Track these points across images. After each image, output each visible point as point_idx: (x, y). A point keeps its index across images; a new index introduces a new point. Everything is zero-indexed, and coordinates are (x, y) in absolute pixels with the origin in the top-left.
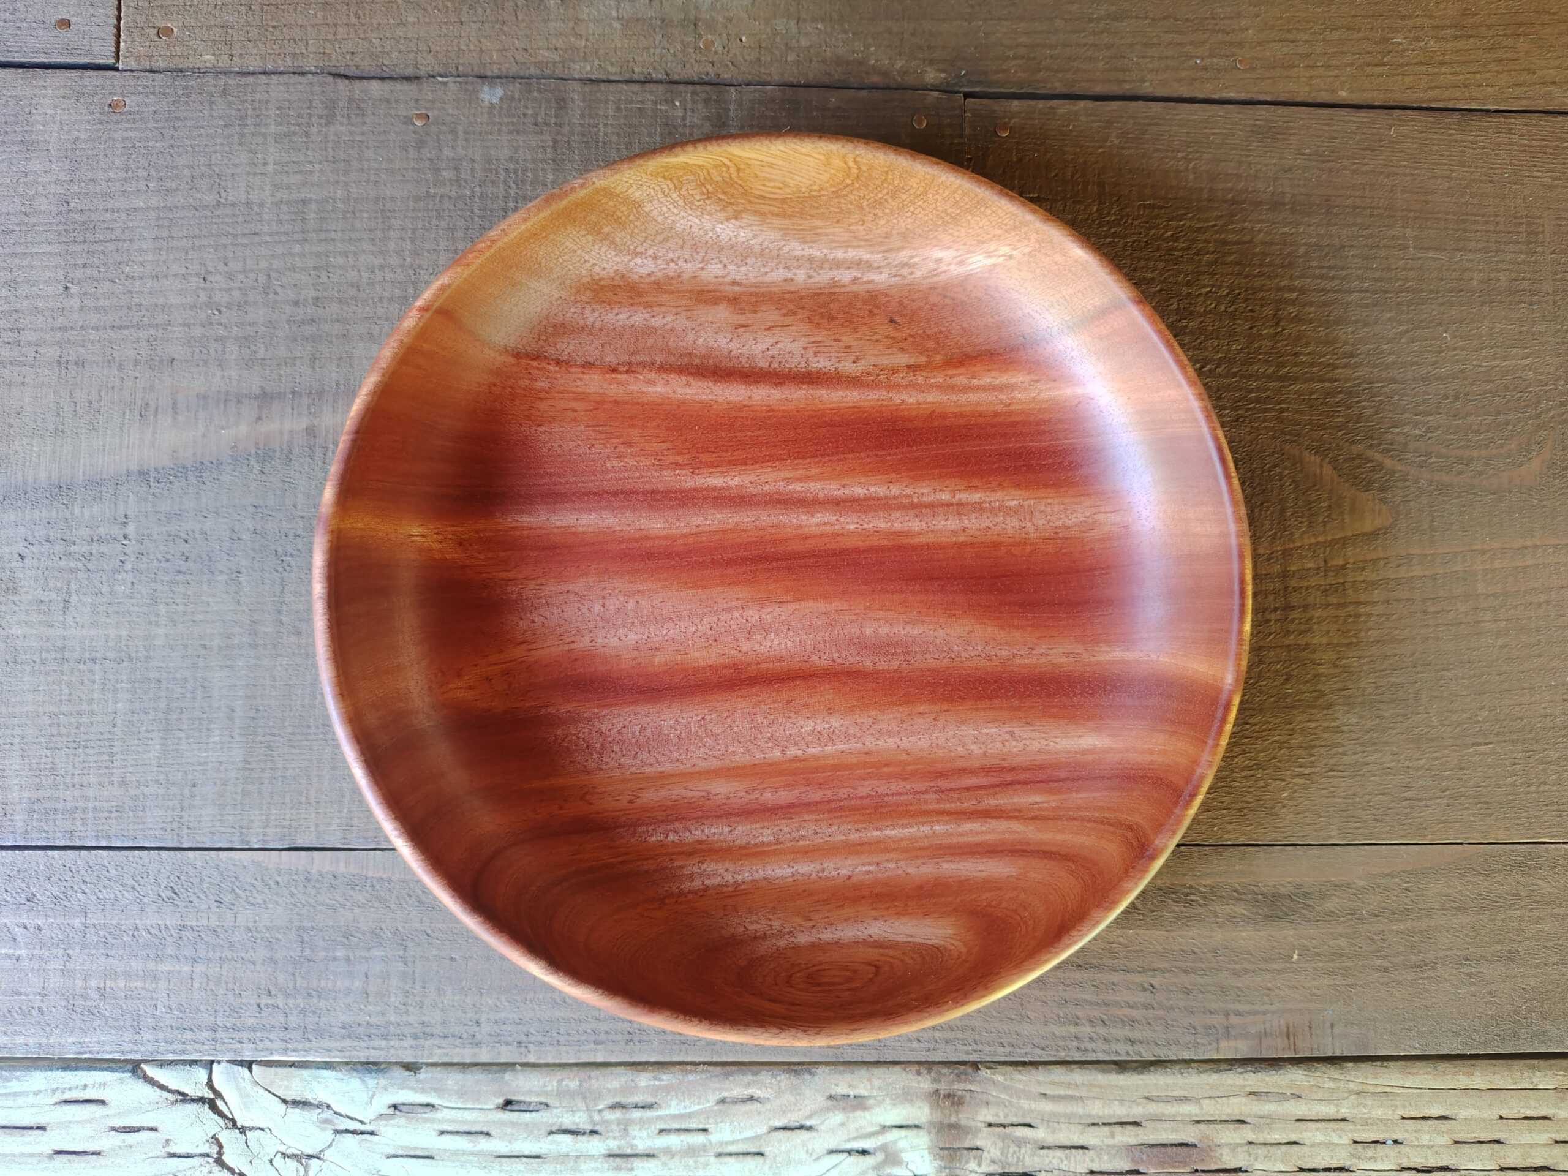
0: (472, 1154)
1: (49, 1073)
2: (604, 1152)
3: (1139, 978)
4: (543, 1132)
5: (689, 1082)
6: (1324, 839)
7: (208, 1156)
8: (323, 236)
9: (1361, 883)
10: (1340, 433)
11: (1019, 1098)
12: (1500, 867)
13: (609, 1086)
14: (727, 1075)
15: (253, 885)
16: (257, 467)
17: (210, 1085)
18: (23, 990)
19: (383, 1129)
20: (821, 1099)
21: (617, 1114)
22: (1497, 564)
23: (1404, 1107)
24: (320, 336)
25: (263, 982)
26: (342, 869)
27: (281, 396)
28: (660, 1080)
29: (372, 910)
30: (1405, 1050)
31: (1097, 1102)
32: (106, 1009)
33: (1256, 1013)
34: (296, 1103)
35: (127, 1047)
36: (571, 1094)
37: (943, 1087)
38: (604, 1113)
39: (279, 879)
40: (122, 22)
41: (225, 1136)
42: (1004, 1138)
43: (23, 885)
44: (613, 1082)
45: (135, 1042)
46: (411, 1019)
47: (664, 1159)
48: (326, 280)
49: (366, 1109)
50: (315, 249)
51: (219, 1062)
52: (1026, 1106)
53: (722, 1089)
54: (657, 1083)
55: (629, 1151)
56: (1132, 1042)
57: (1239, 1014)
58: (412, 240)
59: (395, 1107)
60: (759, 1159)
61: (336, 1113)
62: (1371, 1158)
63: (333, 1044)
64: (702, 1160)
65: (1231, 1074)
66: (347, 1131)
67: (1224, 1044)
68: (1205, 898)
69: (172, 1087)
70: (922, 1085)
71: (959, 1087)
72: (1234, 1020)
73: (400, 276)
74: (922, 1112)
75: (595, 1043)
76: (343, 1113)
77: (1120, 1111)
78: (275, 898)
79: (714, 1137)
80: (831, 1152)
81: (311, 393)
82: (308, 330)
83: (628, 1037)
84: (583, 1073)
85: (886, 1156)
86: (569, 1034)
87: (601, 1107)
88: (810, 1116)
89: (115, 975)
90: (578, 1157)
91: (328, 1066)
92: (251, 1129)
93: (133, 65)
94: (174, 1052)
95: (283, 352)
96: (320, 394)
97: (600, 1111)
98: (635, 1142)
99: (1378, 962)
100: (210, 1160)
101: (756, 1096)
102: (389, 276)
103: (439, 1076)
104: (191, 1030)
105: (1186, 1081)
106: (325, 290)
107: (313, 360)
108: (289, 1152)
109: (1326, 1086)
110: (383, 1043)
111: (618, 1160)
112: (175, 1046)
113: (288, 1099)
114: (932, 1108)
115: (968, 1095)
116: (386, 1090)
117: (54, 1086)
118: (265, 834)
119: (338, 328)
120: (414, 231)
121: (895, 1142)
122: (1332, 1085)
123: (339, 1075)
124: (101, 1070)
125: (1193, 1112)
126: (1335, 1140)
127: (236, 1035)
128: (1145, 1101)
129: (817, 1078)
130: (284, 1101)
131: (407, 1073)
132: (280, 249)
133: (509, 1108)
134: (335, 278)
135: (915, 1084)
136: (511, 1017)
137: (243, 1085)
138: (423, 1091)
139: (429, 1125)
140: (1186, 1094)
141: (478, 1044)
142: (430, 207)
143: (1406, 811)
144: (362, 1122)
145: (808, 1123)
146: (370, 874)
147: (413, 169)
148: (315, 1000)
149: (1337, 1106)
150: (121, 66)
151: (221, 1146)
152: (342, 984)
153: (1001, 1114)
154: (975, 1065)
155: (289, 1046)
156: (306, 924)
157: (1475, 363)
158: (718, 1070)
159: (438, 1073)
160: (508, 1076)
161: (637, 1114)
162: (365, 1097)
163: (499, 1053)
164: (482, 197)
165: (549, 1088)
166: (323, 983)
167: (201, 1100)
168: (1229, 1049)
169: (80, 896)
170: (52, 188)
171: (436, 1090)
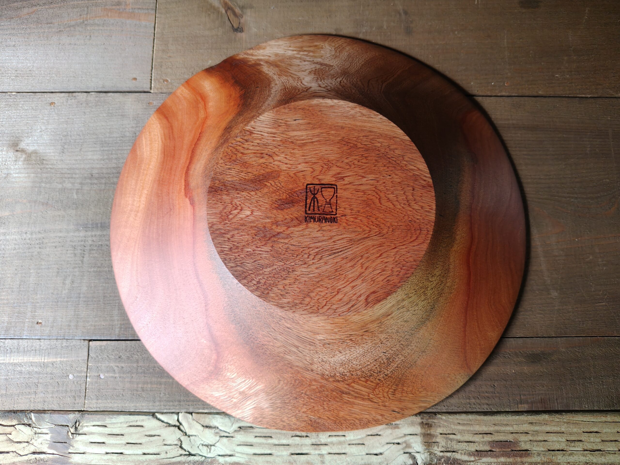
0: (266, 444)
1: (125, 416)
2: (310, 443)
3: (489, 383)
4: (290, 436)
6: (550, 335)
7: (177, 445)
9: (563, 350)
11: (451, 424)
12: (610, 344)
17: (178, 420)
18: (117, 388)
19: (236, 436)
22: (602, 243)
23: (584, 428)
30: (582, 408)
31: (478, 426)
32: (144, 394)
33: (530, 395)
34: (207, 427)
35: (151, 408)
37: (425, 421)
40: (153, 78)
41: (182, 438)
42: (446, 438)
43: (118, 353)
45: (153, 406)
47: (331, 446)
49: (230, 428)
51: (181, 413)
52: (453, 427)
55: (319, 443)
56: (489, 405)
57: (524, 395)
59: (240, 428)
60: (363, 445)
61: (220, 430)
62: (573, 446)
64: (344, 446)
65: (523, 416)
66: (224, 436)
67: (520, 406)
68: (510, 355)
69: (166, 421)
70: (418, 420)
71: (430, 421)
72: (523, 397)
74: (418, 429)
76: (222, 430)
77: (485, 429)
79: (348, 438)
80: (387, 443)
85: (407, 445)
88: (380, 431)
89: (147, 383)
90: (302, 445)
91: (218, 413)
92: (192, 436)
93: (156, 91)
94: (167, 409)
98: (321, 440)
99: (571, 377)
100: (178, 446)
104: (172, 401)
105: (508, 419)
108: (205, 443)
109: (556, 420)
111: (315, 446)
112: (167, 407)
113: (204, 425)
114: (421, 428)
115: (433, 423)
116: (237, 421)
117: (127, 421)
121: (409, 440)
122: (558, 420)
123: (222, 417)
124: (142, 415)
125: (511, 429)
126: (561, 440)
127: (187, 403)
128: (493, 425)
135: (415, 420)
137: (189, 420)
139: (251, 434)
140: (508, 423)
143: (577, 325)
144: (229, 433)
145: (379, 433)
149: (560, 428)
150: (152, 91)
151: (181, 442)
153: (445, 430)
154: (435, 413)
155: (205, 406)
162: (230, 424)
167: (175, 426)
168: (521, 408)
169: (136, 356)
170: (131, 129)
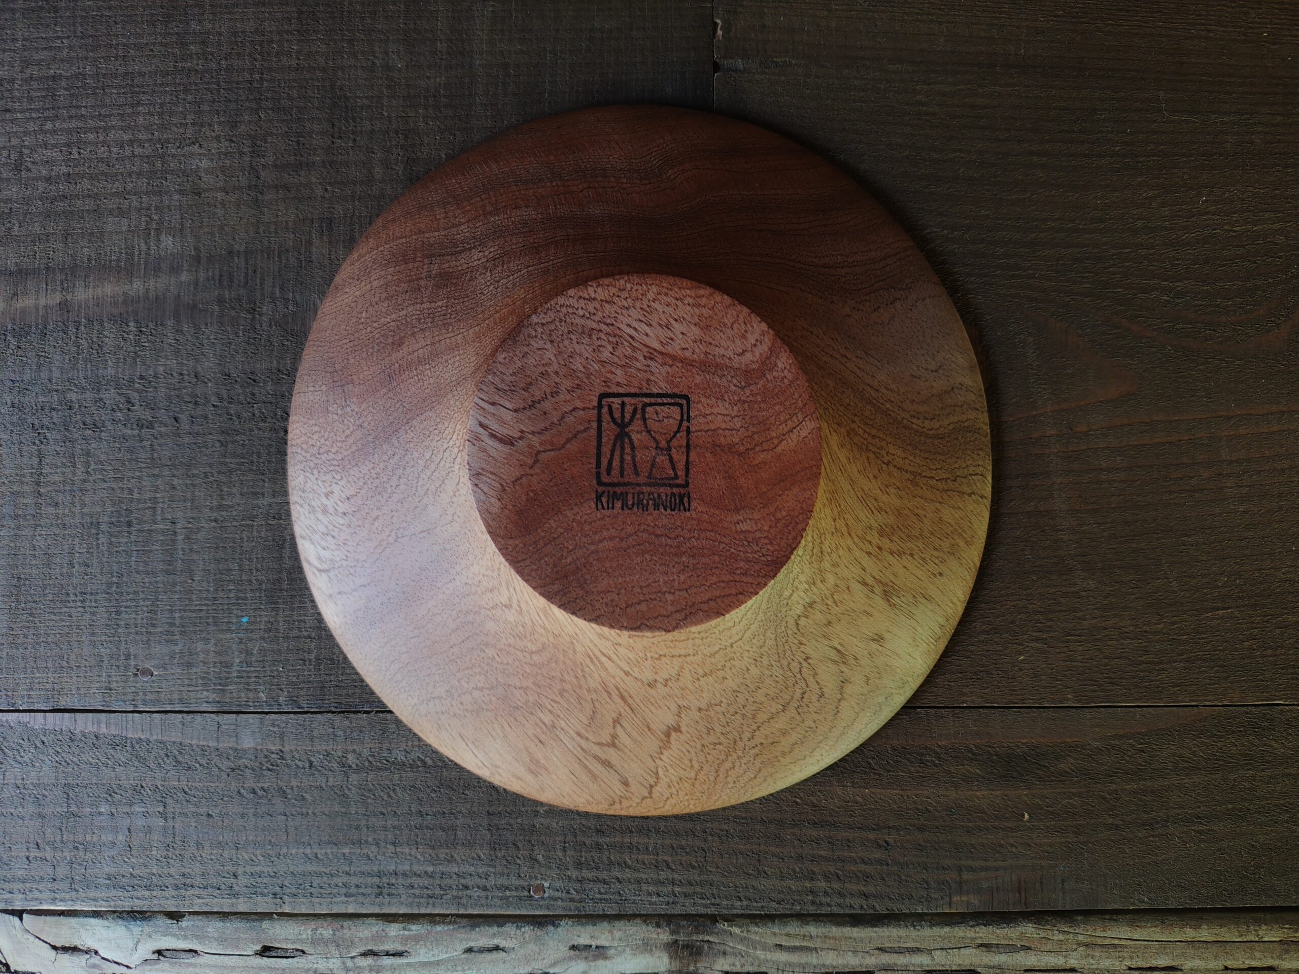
3: (872, 836)
5: (437, 933)
6: (1061, 702)
8: (73, 112)
9: (1096, 744)
10: (1086, 300)
11: (755, 948)
12: (1234, 728)
13: (361, 935)
14: (473, 927)
15: (20, 745)
16: (13, 342)
20: (564, 950)
21: (370, 961)
22: (1242, 431)
23: (1131, 958)
24: (72, 212)
25: (32, 836)
26: (104, 730)
27: (35, 272)
28: (409, 930)
29: (134, 769)
30: (1134, 904)
31: (831, 952)
33: (987, 869)
34: (65, 949)
36: (326, 943)
37: (682, 938)
38: (356, 960)
39: (45, 739)
44: (365, 932)
46: (172, 871)
48: (77, 156)
49: (131, 955)
50: (65, 125)
52: (762, 957)
53: (469, 939)
54: (406, 932)
56: (866, 896)
57: (971, 869)
58: (161, 115)
59: (159, 952)
61: (103, 958)
63: (98, 894)
65: (962, 927)
67: (956, 898)
68: (939, 758)
70: (661, 937)
71: (697, 938)
72: (966, 876)
73: (148, 151)
74: (661, 962)
75: (346, 895)
76: (109, 958)
77: (853, 962)
78: (41, 756)
81: (63, 269)
82: (61, 205)
83: (377, 891)
84: (336, 924)
86: (321, 887)
87: (353, 955)
88: (554, 964)
91: (96, 914)
95: (37, 228)
96: (74, 269)
97: (352, 958)
99: (1110, 820)
101: (501, 946)
102: (138, 150)
103: (200, 924)
105: (918, 933)
106: (75, 166)
107: (66, 235)
109: (1055, 938)
110: (147, 893)
113: (58, 945)
114: (671, 957)
115: (706, 946)
116: (150, 936)
118: (29, 696)
119: (90, 204)
120: (162, 105)
122: (1061, 937)
123: (106, 923)
125: (925, 962)
127: (6, 886)
128: (877, 952)
129: (560, 929)
130: (54, 948)
131: (170, 921)
132: (31, 126)
133: (267, 954)
134: (86, 153)
135: (654, 936)
136: (265, 870)
137: (14, 932)
138: (185, 937)
140: (918, 945)
141: (236, 895)
142: (177, 81)
143: (1142, 674)
144: (128, 967)
146: (130, 735)
147: (161, 44)
148: (81, 853)
149: (1066, 957)
152: (108, 837)
153: (738, 963)
154: (714, 919)
155: (57, 896)
156: (70, 780)
157: (1226, 227)
158: (465, 921)
159: (199, 921)
160: (265, 924)
161: (388, 961)
162: (131, 944)
163: (256, 905)
164: (227, 70)
165: (304, 936)
166: (88, 838)
168: (960, 903)
171: (197, 937)
